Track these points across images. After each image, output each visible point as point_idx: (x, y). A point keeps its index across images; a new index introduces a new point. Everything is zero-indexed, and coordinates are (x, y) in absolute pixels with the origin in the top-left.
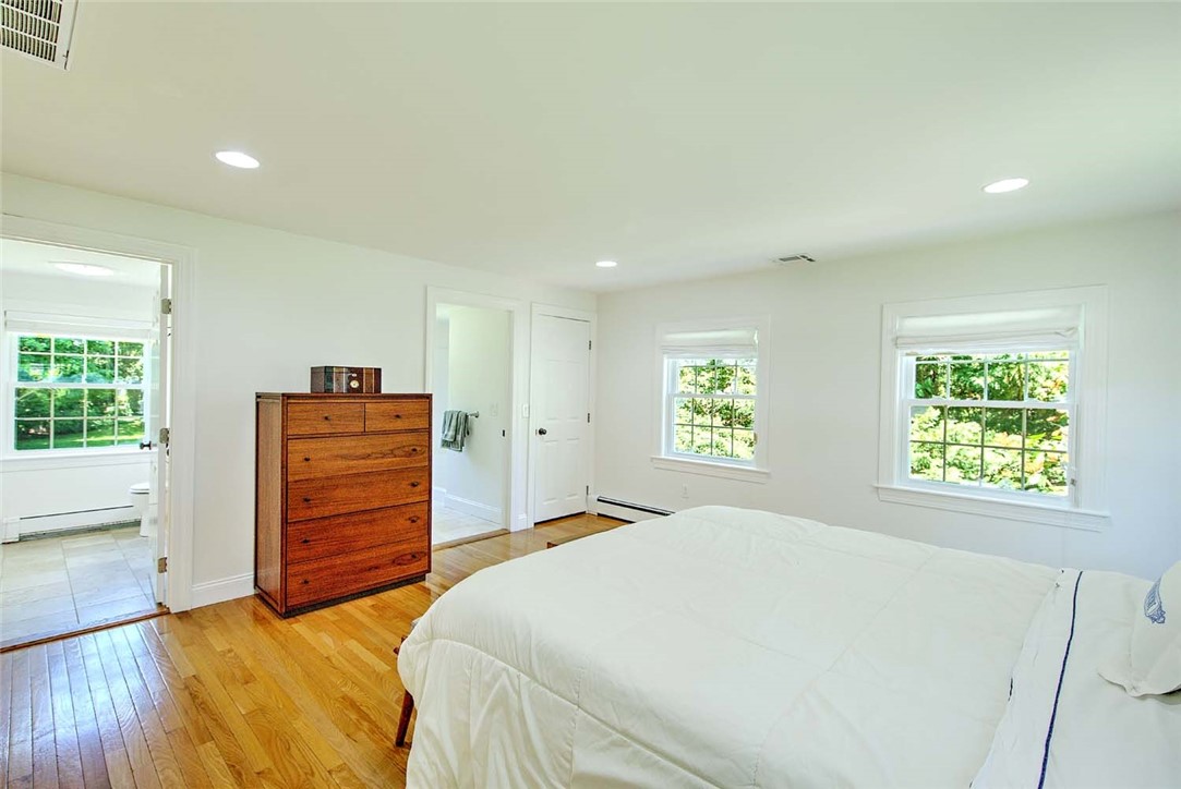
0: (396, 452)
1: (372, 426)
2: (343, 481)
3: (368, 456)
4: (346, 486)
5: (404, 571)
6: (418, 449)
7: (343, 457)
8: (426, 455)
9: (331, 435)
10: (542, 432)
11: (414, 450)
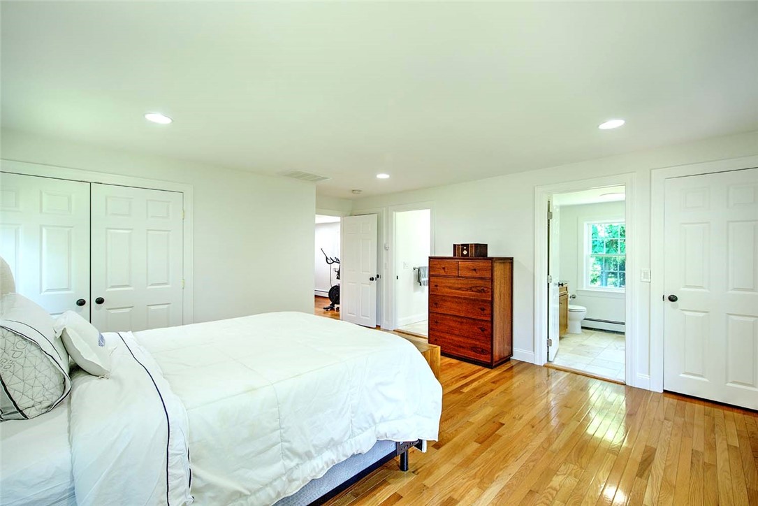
0: (473, 289)
1: (462, 273)
2: (449, 299)
3: (459, 289)
4: (450, 301)
5: (476, 356)
6: (486, 289)
7: (450, 287)
8: (490, 294)
9: (445, 276)
10: (673, 299)
11: (483, 289)
